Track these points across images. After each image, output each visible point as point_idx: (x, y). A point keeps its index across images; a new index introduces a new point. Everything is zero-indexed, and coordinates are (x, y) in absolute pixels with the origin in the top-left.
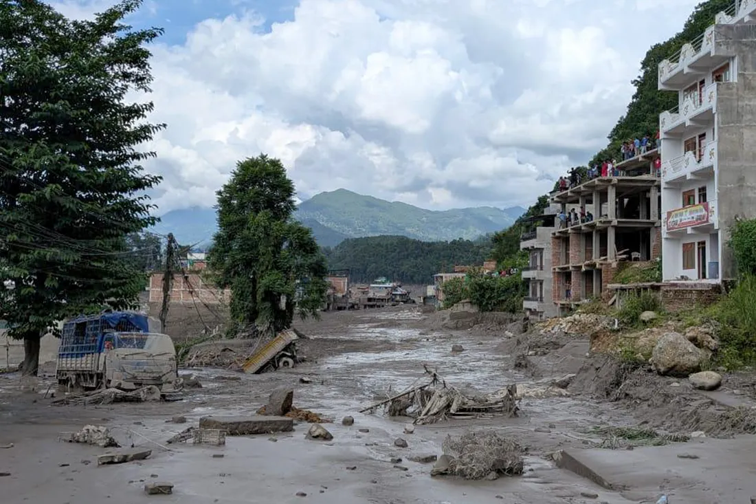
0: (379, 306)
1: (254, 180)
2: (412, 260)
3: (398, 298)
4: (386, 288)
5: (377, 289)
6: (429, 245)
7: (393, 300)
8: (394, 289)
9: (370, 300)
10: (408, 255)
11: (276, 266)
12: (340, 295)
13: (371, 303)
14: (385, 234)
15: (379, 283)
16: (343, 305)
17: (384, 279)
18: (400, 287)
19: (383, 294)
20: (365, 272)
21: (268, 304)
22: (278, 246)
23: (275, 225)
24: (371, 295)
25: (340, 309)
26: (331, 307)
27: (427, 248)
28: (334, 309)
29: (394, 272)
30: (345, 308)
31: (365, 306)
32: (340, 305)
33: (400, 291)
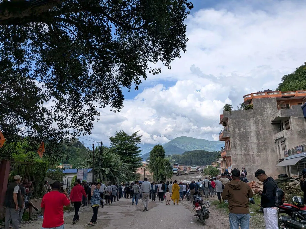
0: (194, 174)
1: (157, 150)
2: (206, 158)
3: (200, 171)
4: (196, 168)
5: (193, 169)
6: (211, 153)
7: (198, 172)
8: (198, 168)
9: (191, 172)
10: (205, 156)
11: (162, 168)
12: (182, 171)
13: (191, 173)
14: (198, 149)
15: (193, 167)
16: (183, 174)
17: (195, 165)
18: (200, 167)
19: (195, 170)
20: (191, 162)
21: (161, 177)
22: (162, 164)
23: (162, 160)
24: (191, 170)
25: (182, 175)
26: (179, 174)
27: (210, 154)
28: (180, 175)
29: (200, 162)
30: (183, 175)
31: (190, 174)
32: (182, 174)
33: (200, 169)
